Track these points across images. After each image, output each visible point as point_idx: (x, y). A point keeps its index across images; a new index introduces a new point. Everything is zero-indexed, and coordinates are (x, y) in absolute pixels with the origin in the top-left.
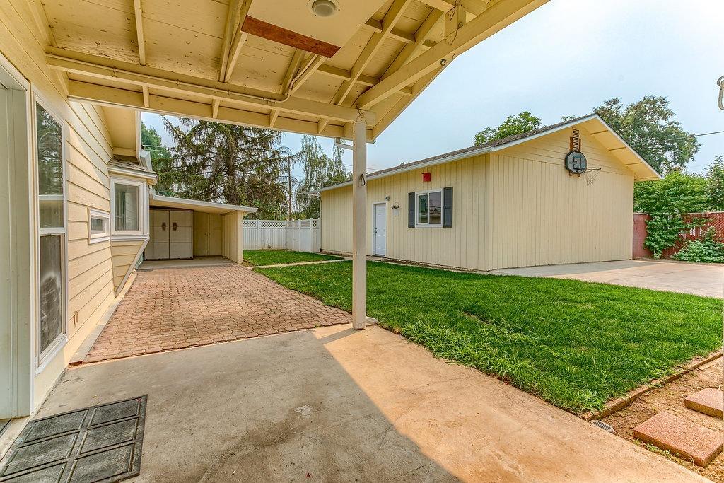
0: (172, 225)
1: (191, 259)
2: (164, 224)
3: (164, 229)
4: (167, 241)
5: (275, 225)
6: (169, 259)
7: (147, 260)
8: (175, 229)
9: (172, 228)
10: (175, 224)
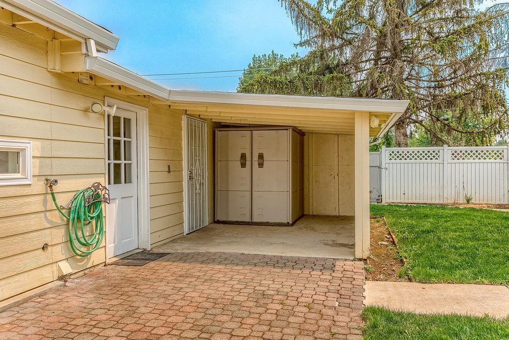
0: (256, 158)
1: (288, 225)
2: (243, 156)
3: (243, 165)
4: (249, 189)
5: (478, 155)
6: (251, 224)
7: (218, 222)
8: (261, 165)
9: (256, 164)
10: (261, 156)
